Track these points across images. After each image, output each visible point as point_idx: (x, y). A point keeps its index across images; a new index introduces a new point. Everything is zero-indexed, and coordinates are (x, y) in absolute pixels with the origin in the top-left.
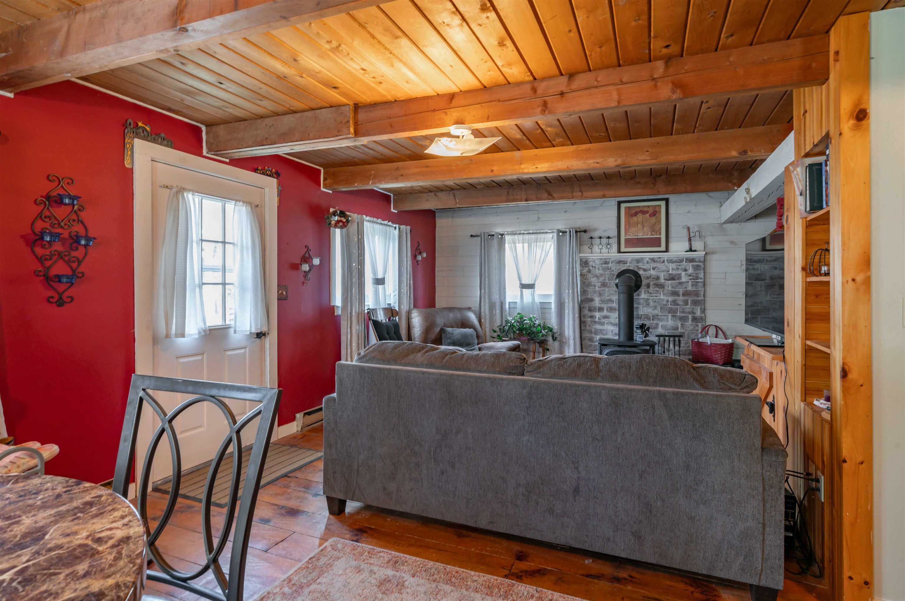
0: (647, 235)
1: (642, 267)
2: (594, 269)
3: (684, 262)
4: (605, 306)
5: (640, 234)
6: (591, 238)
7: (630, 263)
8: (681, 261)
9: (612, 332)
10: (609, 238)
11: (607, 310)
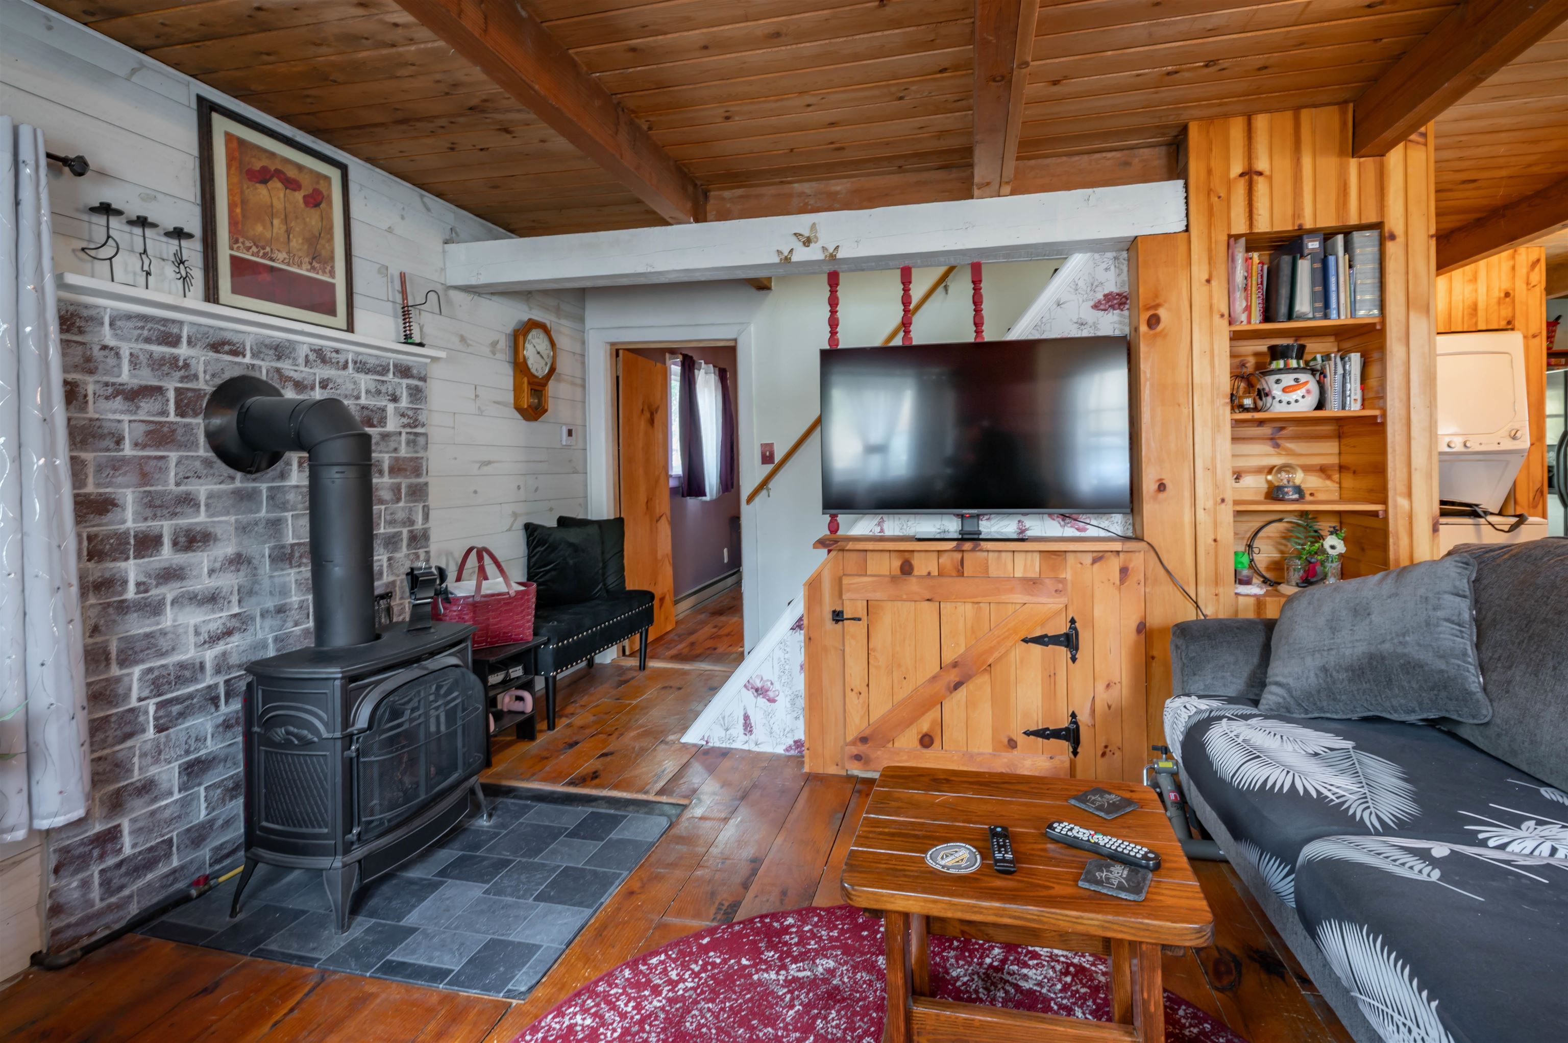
0: (300, 266)
1: (292, 374)
2: (111, 361)
3: (391, 375)
4: (166, 527)
5: (282, 256)
6: (106, 209)
7: (254, 355)
8: (384, 370)
9: (197, 633)
10: (178, 234)
11: (175, 543)
